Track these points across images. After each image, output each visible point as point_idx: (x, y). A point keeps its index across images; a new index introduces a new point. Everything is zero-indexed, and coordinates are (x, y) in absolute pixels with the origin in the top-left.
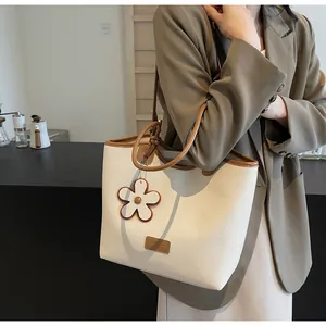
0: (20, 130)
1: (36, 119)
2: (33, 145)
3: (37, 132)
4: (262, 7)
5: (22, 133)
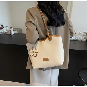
0: (7, 30)
1: (11, 28)
3: (11, 31)
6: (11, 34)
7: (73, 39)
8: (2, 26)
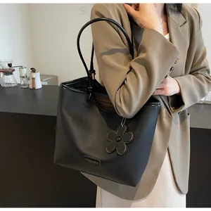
0: (23, 77)
1: (33, 70)
2: (31, 87)
3: (33, 79)
4: (165, 4)
5: (24, 79)
6: (34, 89)
7: (207, 100)
8: (10, 65)
